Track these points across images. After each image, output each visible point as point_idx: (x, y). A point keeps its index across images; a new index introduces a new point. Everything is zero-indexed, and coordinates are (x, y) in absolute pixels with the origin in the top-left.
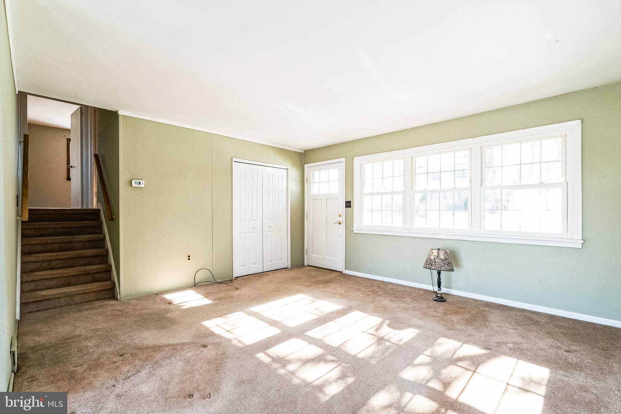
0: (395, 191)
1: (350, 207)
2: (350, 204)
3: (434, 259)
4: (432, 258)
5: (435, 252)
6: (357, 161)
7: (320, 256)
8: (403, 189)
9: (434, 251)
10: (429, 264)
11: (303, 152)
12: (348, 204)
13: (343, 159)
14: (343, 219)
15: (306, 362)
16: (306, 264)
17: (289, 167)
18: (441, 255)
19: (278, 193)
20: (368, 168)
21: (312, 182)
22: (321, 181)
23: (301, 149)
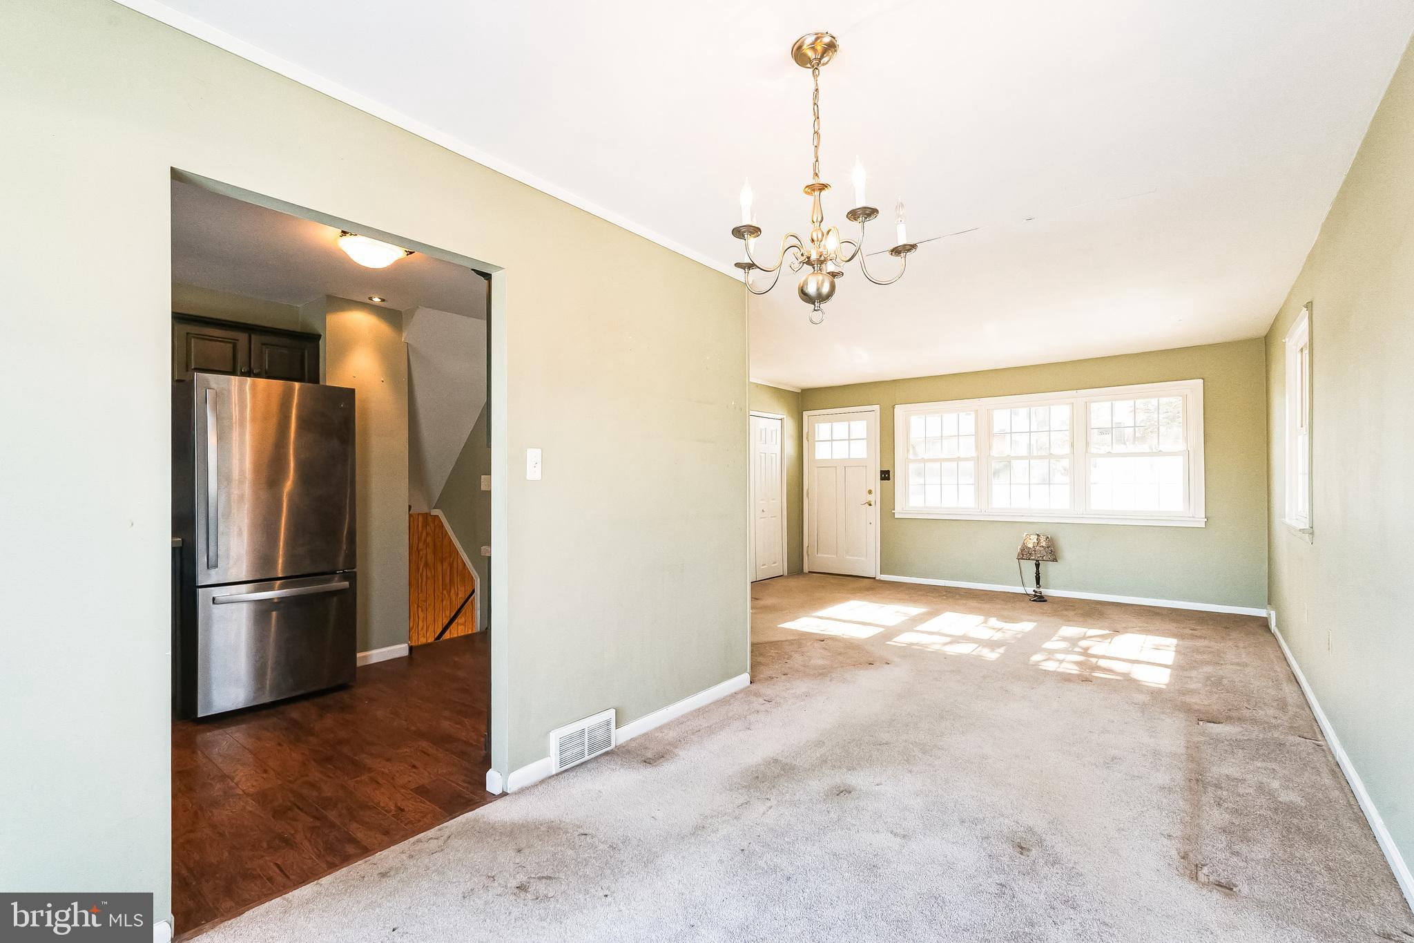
0: (962, 457)
1: (889, 479)
2: (889, 475)
3: (1034, 547)
4: (1030, 545)
5: (1034, 538)
6: (900, 411)
7: (835, 556)
8: (973, 454)
9: (1032, 537)
10: (1025, 554)
11: (800, 391)
12: (885, 475)
13: (877, 407)
14: (876, 498)
15: (945, 644)
16: (806, 569)
17: (785, 416)
18: (1042, 541)
19: (761, 456)
20: (916, 423)
21: (817, 439)
22: (834, 439)
23: (798, 388)
